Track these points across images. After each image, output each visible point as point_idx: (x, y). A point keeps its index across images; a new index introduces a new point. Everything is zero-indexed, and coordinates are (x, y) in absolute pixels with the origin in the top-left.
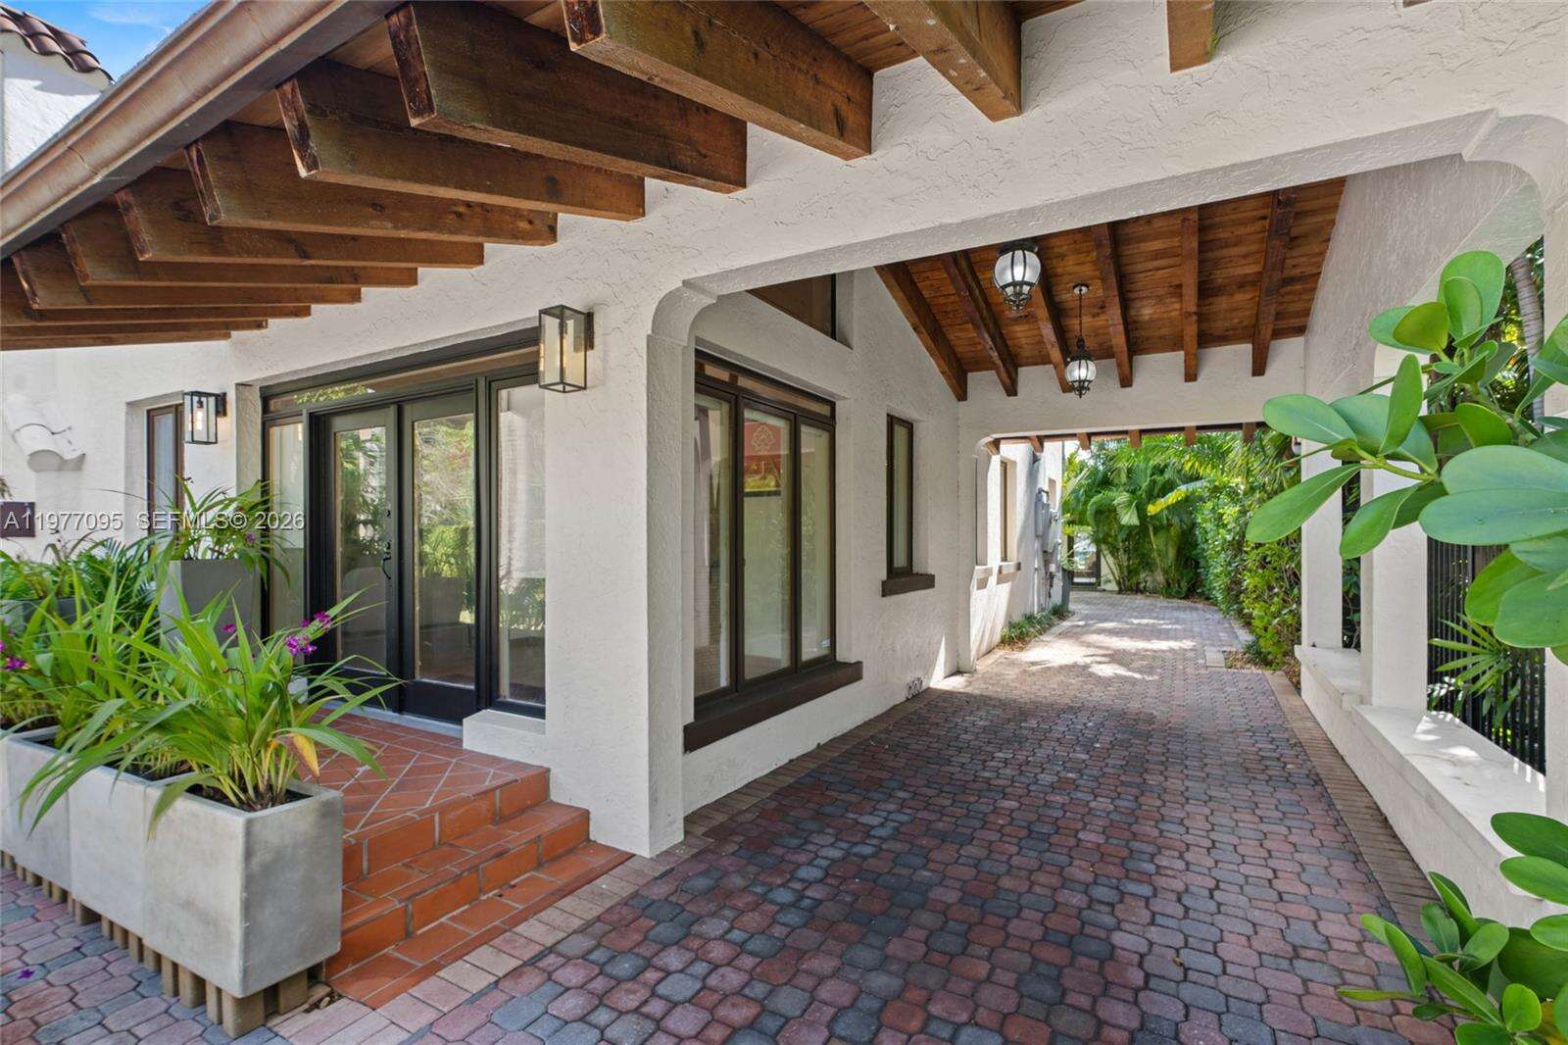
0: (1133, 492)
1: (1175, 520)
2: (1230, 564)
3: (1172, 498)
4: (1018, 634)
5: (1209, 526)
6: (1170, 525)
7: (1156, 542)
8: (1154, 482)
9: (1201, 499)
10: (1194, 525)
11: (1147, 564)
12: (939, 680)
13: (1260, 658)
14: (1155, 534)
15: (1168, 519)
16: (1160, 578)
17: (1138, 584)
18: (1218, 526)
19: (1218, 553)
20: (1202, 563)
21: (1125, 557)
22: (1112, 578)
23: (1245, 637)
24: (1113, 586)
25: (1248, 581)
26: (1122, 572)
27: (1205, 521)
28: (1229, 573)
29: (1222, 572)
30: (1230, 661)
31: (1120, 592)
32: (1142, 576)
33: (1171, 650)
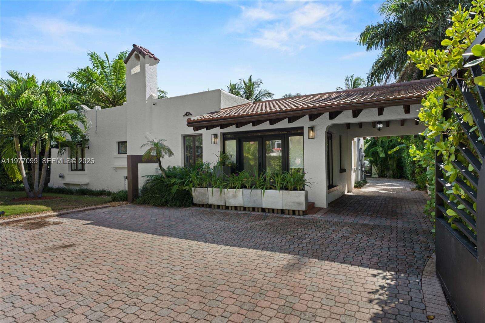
0: (383, 147)
1: (396, 156)
2: (412, 167)
3: (395, 149)
4: (359, 185)
5: (406, 157)
6: (394, 157)
7: (390, 162)
8: (389, 144)
9: (403, 149)
10: (401, 157)
11: (387, 169)
12: (346, 193)
13: (419, 188)
14: (390, 160)
15: (394, 155)
16: (391, 172)
17: (385, 175)
18: (409, 157)
19: (409, 164)
20: (404, 167)
21: (380, 167)
22: (376, 173)
23: (415, 185)
24: (377, 176)
25: (416, 171)
26: (380, 171)
27: (405, 156)
28: (412, 169)
29: (410, 169)
30: (412, 190)
31: (379, 177)
32: (386, 172)
33: (398, 188)
